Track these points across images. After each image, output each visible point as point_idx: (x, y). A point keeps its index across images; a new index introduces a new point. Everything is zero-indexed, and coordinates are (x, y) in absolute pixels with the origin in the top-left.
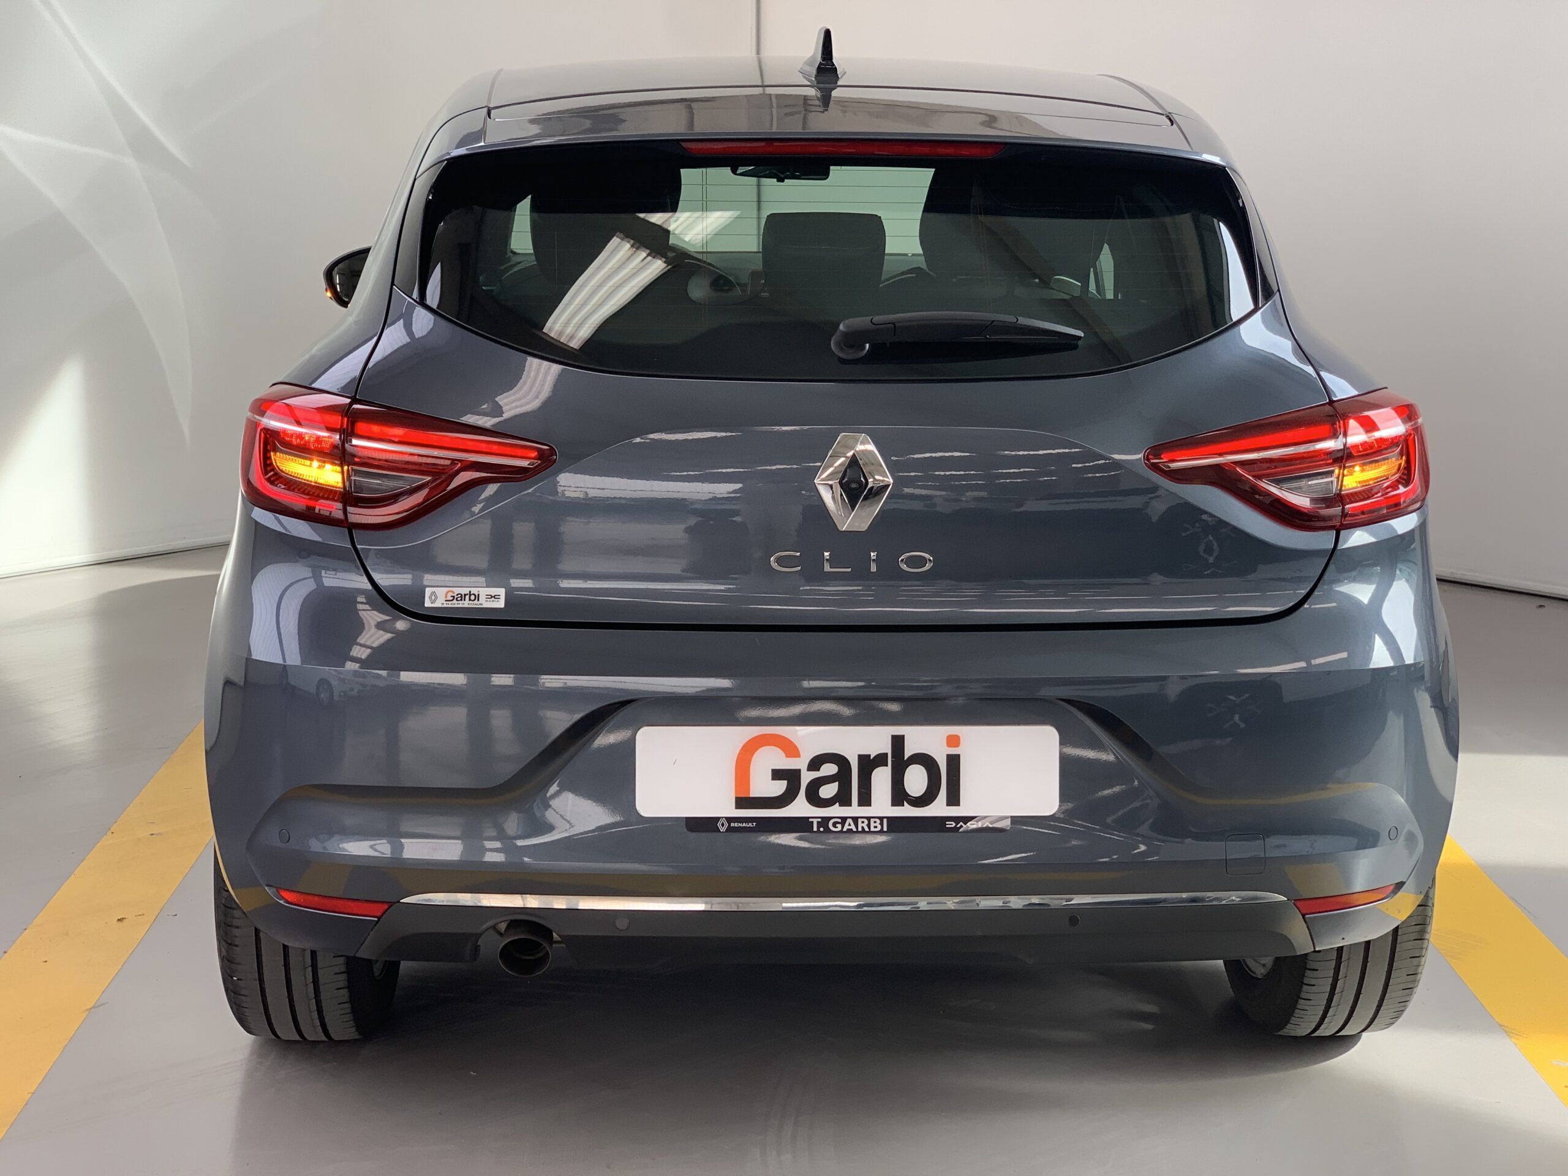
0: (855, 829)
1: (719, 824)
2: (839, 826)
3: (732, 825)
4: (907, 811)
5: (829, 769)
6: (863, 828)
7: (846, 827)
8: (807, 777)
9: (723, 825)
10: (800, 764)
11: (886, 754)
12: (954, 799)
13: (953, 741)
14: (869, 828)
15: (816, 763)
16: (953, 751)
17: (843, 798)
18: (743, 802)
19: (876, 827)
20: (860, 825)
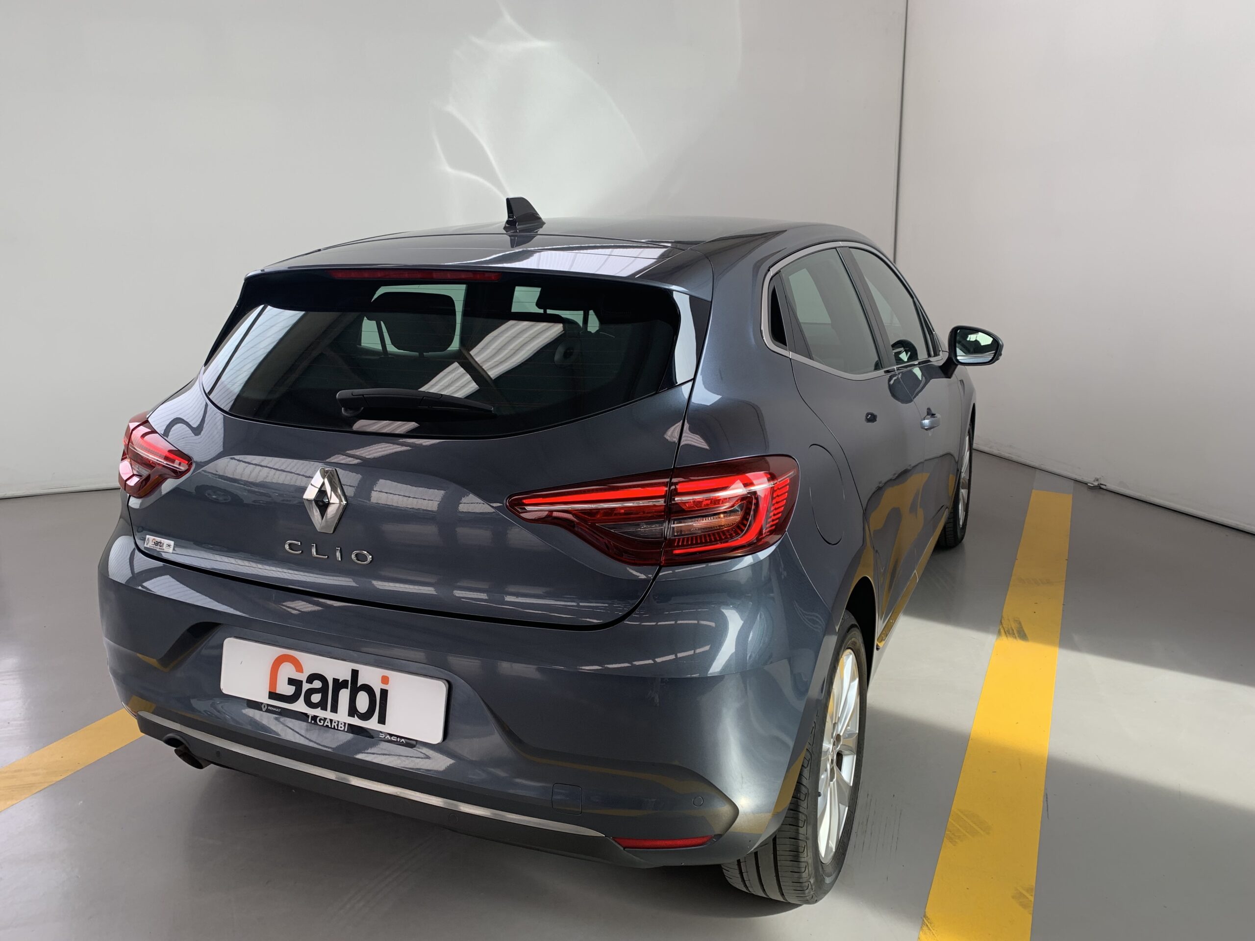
0: (330, 726)
1: (263, 706)
2: (322, 722)
3: (269, 708)
4: (356, 721)
5: (317, 684)
6: (334, 726)
7: (326, 724)
8: (306, 686)
9: (264, 707)
10: (303, 677)
11: (348, 681)
12: (382, 720)
13: (385, 680)
14: (338, 727)
15: (312, 678)
16: (384, 687)
17: (322, 705)
18: (273, 695)
19: (341, 727)
20: (333, 724)
